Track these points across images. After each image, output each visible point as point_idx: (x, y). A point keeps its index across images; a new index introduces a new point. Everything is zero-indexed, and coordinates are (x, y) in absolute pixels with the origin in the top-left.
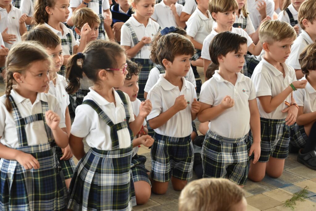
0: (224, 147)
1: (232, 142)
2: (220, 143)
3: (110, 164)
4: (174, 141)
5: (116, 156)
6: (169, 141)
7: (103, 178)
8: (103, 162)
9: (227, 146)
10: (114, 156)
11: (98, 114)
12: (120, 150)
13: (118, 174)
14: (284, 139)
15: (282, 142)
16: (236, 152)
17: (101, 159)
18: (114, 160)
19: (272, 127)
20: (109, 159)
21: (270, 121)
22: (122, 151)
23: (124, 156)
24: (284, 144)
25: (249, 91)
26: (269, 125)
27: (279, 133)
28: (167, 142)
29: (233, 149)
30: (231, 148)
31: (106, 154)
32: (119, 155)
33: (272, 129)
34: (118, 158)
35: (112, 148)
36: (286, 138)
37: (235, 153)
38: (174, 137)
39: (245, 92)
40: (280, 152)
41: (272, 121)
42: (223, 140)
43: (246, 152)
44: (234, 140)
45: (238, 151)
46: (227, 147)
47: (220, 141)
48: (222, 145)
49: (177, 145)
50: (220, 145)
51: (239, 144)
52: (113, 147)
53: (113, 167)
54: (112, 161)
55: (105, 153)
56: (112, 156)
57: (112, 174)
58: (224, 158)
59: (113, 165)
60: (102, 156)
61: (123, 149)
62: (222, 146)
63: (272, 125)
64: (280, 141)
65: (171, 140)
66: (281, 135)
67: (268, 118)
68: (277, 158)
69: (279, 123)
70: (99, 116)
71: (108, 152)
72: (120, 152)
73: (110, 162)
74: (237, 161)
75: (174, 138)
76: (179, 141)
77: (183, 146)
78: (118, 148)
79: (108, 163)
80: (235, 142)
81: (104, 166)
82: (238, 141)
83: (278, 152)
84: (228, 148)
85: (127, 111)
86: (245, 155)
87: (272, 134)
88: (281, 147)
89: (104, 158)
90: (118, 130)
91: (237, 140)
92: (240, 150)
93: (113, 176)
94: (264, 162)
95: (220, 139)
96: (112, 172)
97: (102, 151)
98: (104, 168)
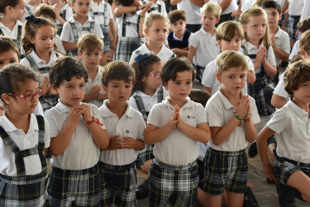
0: (165, 174)
1: (173, 169)
2: (161, 169)
3: (15, 190)
4: (109, 168)
5: (22, 183)
6: (105, 167)
7: (7, 204)
8: (8, 188)
9: (168, 172)
10: (19, 183)
11: (3, 139)
12: (26, 177)
13: (23, 201)
14: (240, 173)
15: (238, 176)
16: (178, 180)
17: (6, 184)
18: (19, 186)
19: (223, 159)
20: (14, 185)
21: (221, 153)
22: (29, 178)
23: (30, 183)
24: (239, 178)
25: (196, 117)
26: (221, 158)
27: (233, 166)
28: (102, 168)
29: (174, 176)
30: (172, 175)
31: (11, 180)
32: (25, 182)
33: (224, 162)
34: (24, 185)
35: (18, 175)
36: (242, 172)
37: (176, 181)
38: (110, 164)
39: (190, 118)
40: (236, 187)
41: (223, 153)
42: (164, 167)
43: (189, 181)
44: (175, 167)
45: (181, 179)
46: (168, 174)
47: (162, 167)
48: (164, 171)
49: (113, 173)
50: (161, 171)
51: (181, 172)
52: (18, 173)
53: (18, 194)
54: (17, 187)
55: (10, 178)
56: (17, 182)
57: (16, 201)
58: (163, 185)
59: (17, 191)
60: (7, 181)
61: (30, 176)
62: (163, 173)
63: (223, 157)
64: (235, 175)
65: (107, 167)
66: (235, 168)
67: (219, 150)
68: (233, 192)
69: (231, 156)
70: (4, 141)
71: (13, 178)
72: (26, 179)
73: (15, 188)
74: (178, 189)
75: (109, 166)
76: (115, 169)
77: (119, 174)
78: (24, 175)
79: (13, 189)
80: (177, 169)
81: (8, 192)
82: (180, 169)
83: (234, 186)
84: (170, 175)
85: (41, 137)
86: (188, 184)
87: (224, 167)
88: (237, 181)
89: (9, 184)
90: (25, 156)
91: (179, 167)
92: (183, 178)
93: (18, 203)
94: (215, 195)
95: (161, 165)
96: (17, 198)
97: (7, 176)
98: (8, 194)
